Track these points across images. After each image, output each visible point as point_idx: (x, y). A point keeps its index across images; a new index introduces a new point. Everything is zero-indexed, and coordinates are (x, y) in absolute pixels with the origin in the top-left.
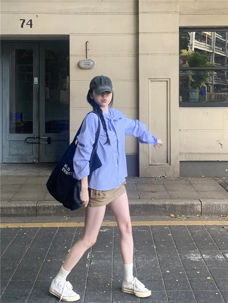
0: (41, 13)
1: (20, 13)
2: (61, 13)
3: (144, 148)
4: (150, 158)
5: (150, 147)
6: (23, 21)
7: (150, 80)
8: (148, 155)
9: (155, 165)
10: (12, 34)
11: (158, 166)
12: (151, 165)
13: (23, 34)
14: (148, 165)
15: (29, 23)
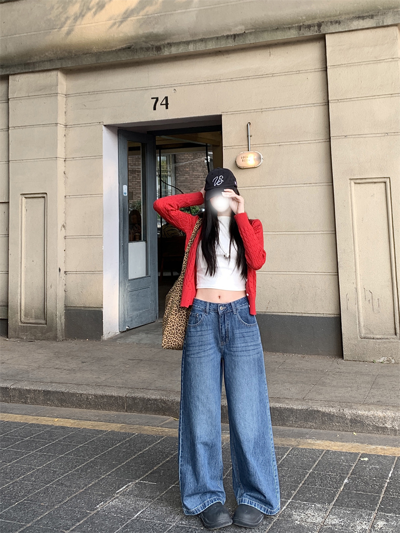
0: (181, 85)
1: (152, 88)
2: (208, 82)
3: (348, 306)
4: (362, 324)
5: (360, 303)
6: (155, 100)
7: (352, 182)
8: (357, 319)
9: (371, 338)
10: (142, 121)
11: (378, 341)
12: (364, 338)
13: (156, 120)
14: (359, 338)
15: (164, 102)
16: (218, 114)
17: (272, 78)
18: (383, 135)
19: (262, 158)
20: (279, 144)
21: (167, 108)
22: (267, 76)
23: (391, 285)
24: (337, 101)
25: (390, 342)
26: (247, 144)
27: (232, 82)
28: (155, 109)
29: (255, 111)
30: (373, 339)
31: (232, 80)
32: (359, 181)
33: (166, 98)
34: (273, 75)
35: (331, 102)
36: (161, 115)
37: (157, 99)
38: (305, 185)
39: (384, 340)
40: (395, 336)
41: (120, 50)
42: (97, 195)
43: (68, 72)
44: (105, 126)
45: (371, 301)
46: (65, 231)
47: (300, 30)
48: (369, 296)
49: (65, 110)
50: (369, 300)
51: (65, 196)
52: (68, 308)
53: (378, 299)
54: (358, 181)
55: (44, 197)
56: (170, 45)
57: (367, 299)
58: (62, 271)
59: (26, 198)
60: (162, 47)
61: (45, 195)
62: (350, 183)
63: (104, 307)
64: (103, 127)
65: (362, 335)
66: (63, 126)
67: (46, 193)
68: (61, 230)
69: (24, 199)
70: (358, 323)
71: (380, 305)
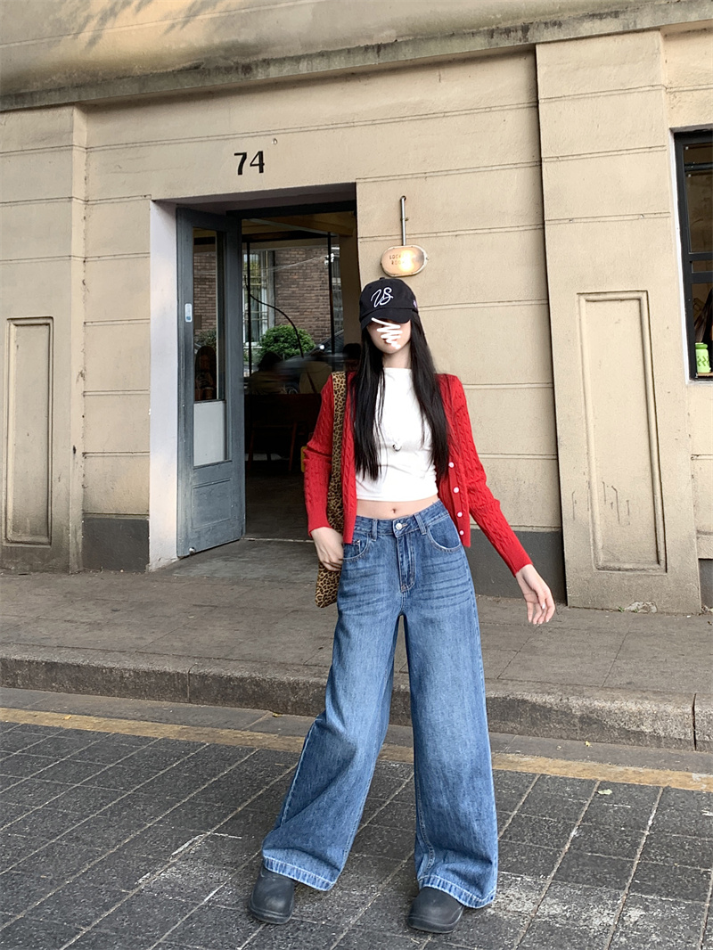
0: (285, 131)
1: (236, 136)
2: (333, 126)
3: (576, 513)
4: (600, 544)
5: (597, 509)
6: (241, 156)
7: (583, 298)
8: (591, 536)
9: (615, 570)
10: (218, 193)
11: (627, 573)
12: (604, 569)
13: (242, 191)
14: (594, 568)
15: (257, 161)
16: (351, 181)
17: (444, 120)
18: (636, 217)
19: (426, 256)
20: (455, 233)
21: (261, 171)
22: (435, 116)
23: (650, 477)
24: (555, 159)
25: (648, 576)
26: (400, 233)
27: (374, 127)
28: (240, 172)
29: (414, 176)
30: (619, 570)
31: (373, 123)
32: (594, 298)
33: (260, 154)
34: (445, 114)
35: (546, 160)
36: (251, 183)
37: (245, 156)
38: (501, 304)
39: (639, 573)
40: (657, 566)
41: (181, 71)
42: (141, 321)
43: (91, 109)
44: (154, 201)
45: (615, 504)
46: (85, 384)
47: (492, 37)
48: (611, 496)
49: (84, 174)
50: (612, 504)
51: (85, 323)
52: (89, 516)
53: (627, 501)
54: (591, 297)
55: (48, 324)
56: (267, 62)
57: (609, 502)
58: (79, 453)
59: (16, 325)
60: (253, 67)
61: (49, 321)
62: (579, 300)
63: (151, 513)
64: (152, 203)
65: (600, 563)
66: (82, 202)
67: (52, 318)
68: (78, 380)
69: (12, 326)
70: (592, 542)
71: (631, 511)
